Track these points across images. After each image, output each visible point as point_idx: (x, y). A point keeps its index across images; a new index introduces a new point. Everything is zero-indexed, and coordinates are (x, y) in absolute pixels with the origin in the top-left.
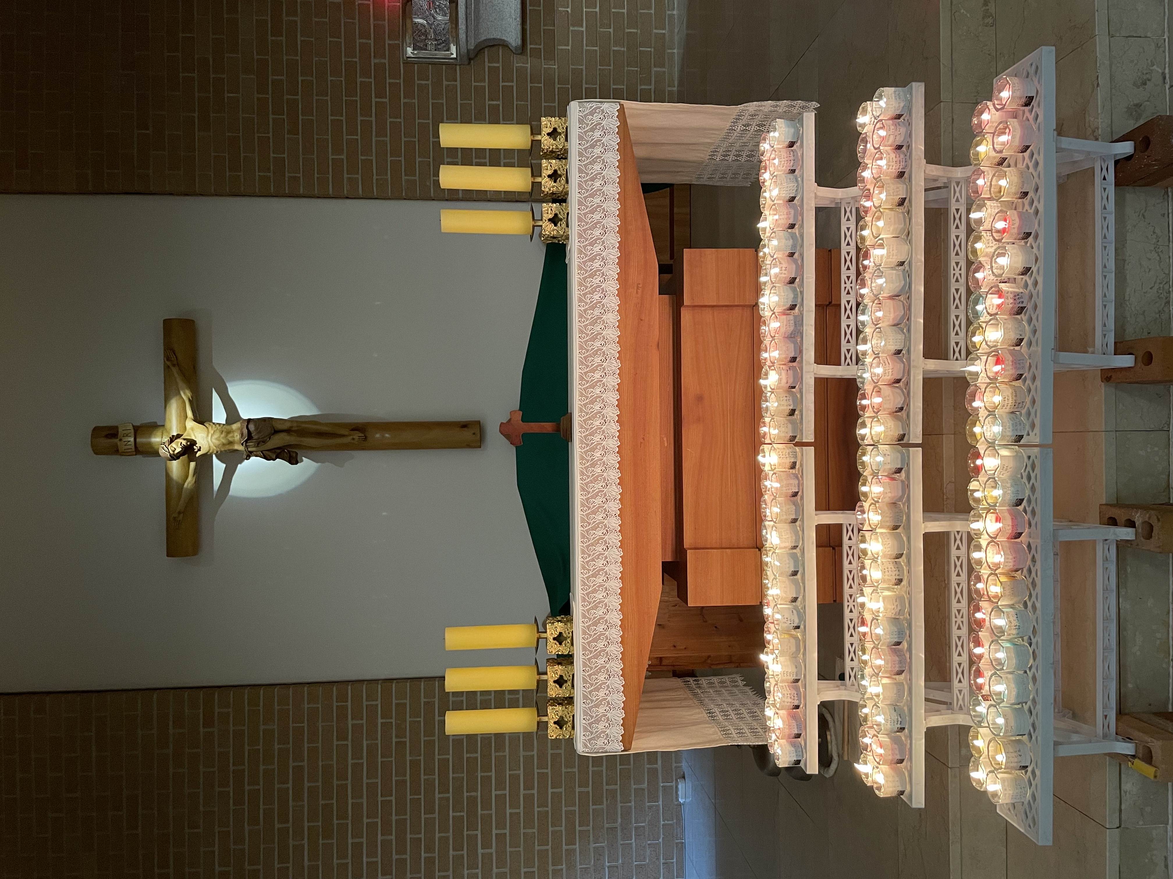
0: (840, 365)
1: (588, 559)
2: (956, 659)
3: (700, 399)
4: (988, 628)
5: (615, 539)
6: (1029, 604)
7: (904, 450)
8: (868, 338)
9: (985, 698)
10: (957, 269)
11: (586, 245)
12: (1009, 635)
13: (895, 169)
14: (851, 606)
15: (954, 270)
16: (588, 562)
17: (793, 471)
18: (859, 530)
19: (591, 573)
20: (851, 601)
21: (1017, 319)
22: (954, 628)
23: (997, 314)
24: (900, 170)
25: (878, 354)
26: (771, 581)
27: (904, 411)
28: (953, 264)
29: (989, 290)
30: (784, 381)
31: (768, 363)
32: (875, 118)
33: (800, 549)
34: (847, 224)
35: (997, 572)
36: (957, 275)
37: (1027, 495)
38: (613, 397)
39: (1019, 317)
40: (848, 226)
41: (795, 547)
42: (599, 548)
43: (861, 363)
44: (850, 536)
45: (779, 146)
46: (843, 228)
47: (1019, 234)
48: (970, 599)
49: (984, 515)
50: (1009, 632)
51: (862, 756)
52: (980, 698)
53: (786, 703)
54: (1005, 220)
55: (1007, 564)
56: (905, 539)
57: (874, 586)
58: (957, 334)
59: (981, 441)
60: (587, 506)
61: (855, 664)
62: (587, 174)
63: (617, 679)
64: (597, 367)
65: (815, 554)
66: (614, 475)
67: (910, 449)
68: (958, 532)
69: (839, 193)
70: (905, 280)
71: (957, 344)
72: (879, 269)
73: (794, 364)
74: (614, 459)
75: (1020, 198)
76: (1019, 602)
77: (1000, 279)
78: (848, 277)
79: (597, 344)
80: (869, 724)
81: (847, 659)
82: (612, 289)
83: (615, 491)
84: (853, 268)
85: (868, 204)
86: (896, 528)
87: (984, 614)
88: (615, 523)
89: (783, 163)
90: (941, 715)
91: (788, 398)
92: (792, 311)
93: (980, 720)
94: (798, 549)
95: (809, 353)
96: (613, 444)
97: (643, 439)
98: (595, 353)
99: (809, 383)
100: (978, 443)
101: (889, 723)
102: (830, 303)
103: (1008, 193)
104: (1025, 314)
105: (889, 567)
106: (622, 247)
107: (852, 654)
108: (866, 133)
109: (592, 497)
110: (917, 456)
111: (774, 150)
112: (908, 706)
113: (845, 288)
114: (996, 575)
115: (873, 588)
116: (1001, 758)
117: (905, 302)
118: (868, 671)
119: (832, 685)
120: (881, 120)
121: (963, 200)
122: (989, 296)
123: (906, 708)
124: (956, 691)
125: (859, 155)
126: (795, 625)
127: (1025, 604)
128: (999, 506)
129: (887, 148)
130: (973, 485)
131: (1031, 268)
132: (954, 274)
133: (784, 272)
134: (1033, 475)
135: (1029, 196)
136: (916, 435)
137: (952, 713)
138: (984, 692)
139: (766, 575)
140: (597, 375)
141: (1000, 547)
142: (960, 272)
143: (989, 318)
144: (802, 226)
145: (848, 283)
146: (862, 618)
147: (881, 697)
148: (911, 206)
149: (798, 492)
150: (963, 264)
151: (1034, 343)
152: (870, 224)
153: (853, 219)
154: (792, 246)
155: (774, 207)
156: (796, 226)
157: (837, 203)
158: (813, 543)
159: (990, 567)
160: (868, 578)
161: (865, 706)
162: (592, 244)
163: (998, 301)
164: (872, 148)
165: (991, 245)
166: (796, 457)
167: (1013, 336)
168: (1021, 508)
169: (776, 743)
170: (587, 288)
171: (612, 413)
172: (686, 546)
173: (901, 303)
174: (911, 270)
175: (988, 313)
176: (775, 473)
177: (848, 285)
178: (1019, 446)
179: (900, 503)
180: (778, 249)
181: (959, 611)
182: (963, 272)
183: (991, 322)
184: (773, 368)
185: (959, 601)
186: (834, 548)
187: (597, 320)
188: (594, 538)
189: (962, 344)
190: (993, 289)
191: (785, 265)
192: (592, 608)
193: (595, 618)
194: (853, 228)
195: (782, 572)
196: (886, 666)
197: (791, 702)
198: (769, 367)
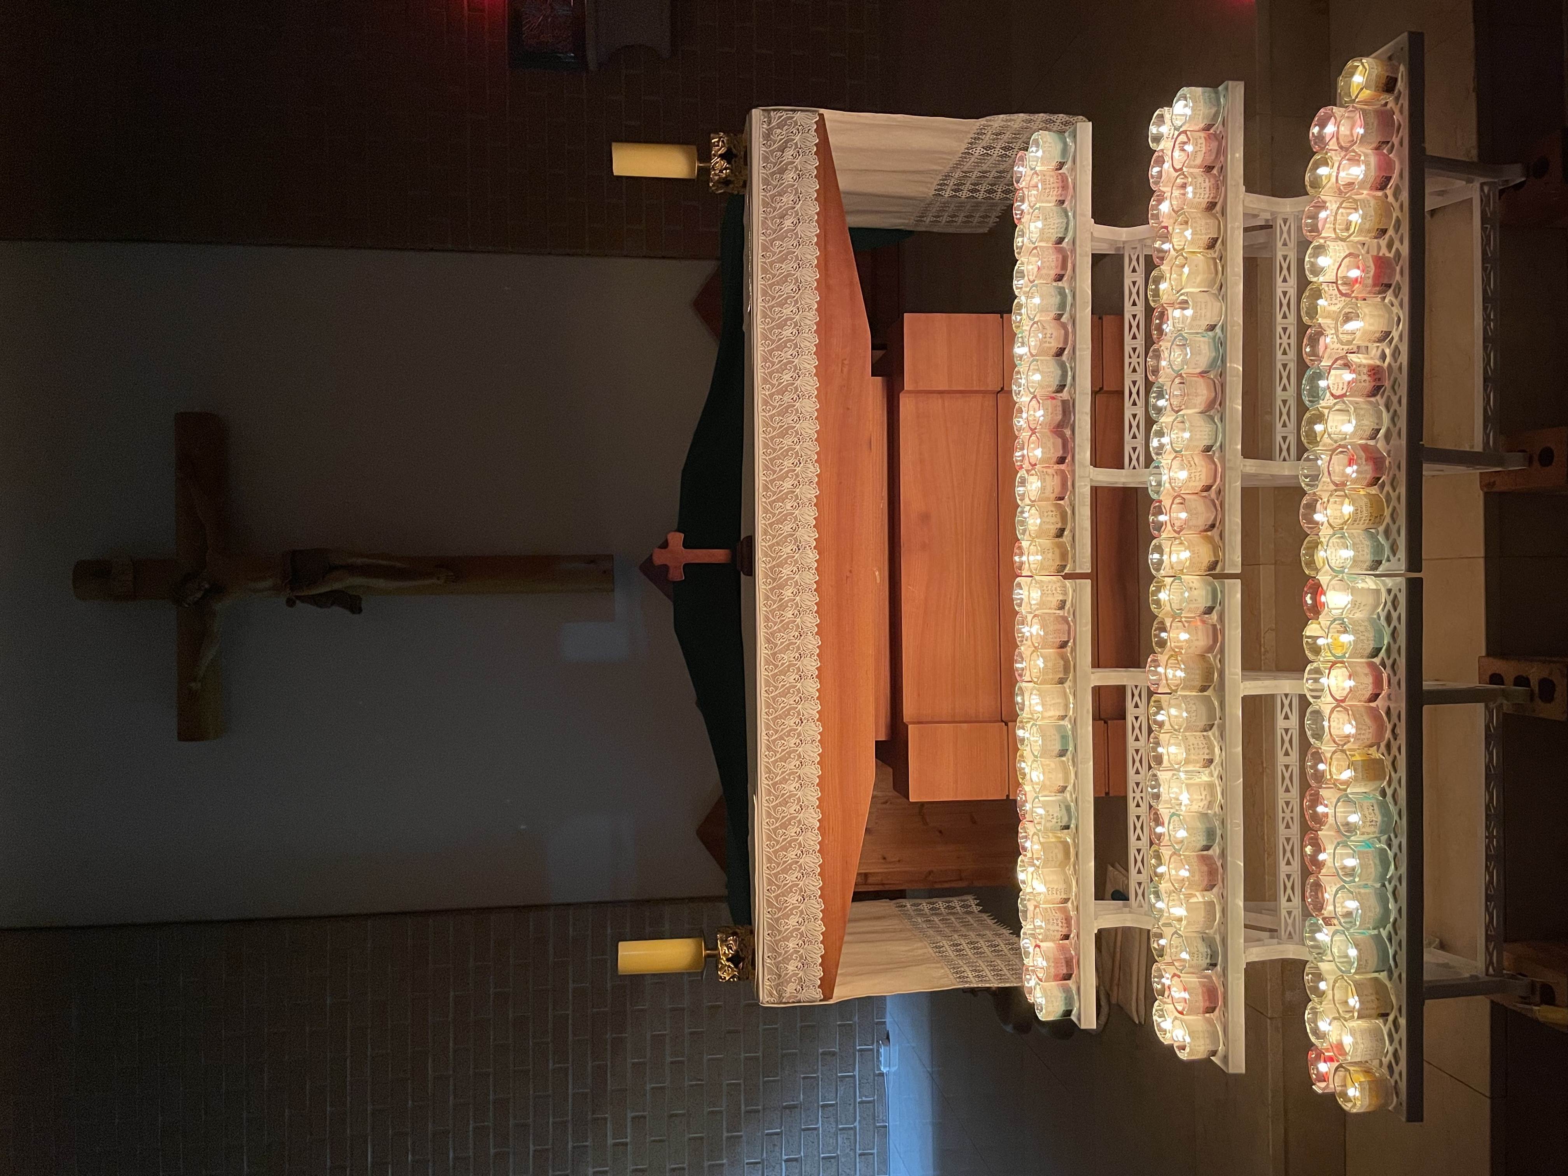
0: (1123, 468)
1: (774, 738)
2: (1283, 869)
3: (925, 518)
4: (1331, 825)
5: (813, 709)
6: (1389, 792)
7: (1216, 583)
8: (1165, 430)
9: (1328, 922)
10: (1285, 338)
11: (773, 306)
12: (1363, 834)
13: (1204, 198)
14: (1138, 798)
15: (1280, 338)
16: (774, 741)
17: (1061, 612)
18: (1150, 694)
19: (778, 756)
20: (1138, 791)
21: (1370, 403)
22: (1282, 827)
23: (1344, 395)
24: (1210, 200)
25: (1181, 451)
26: (1029, 764)
27: (1216, 529)
28: (1279, 330)
29: (1333, 364)
30: (1049, 490)
31: (1026, 465)
32: (1175, 129)
33: (1070, 721)
34: (1132, 278)
35: (1345, 747)
36: (1285, 345)
37: (1386, 642)
38: (810, 514)
39: (1372, 399)
40: (1134, 280)
41: (1063, 718)
42: (791, 722)
43: (1153, 465)
44: (1136, 703)
45: (1044, 168)
46: (1127, 282)
47: (1374, 285)
48: (1304, 786)
49: (1327, 671)
50: (1363, 830)
51: (1156, 1003)
52: (1321, 922)
53: (1051, 932)
54: (1358, 268)
55: (1358, 737)
56: (1216, 703)
57: (1175, 770)
58: (1284, 425)
59: (1323, 570)
60: (773, 664)
61: (1143, 877)
62: (775, 209)
63: (814, 902)
64: (787, 472)
65: (1090, 728)
66: (811, 621)
67: (1226, 580)
68: (1286, 695)
69: (1123, 234)
70: (1217, 350)
71: (1284, 438)
72: (1181, 335)
73: (1062, 467)
74: (810, 600)
75: (1376, 238)
76: (1375, 790)
77: (1346, 347)
78: (1134, 350)
79: (787, 441)
80: (1167, 958)
81: (1133, 871)
82: (808, 366)
83: (813, 643)
84: (1141, 336)
85: (1166, 247)
86: (1203, 689)
87: (1326, 806)
88: (812, 687)
89: (1048, 190)
90: (1264, 945)
91: (1054, 513)
92: (1061, 395)
93: (1320, 950)
94: (1067, 719)
95: (1084, 452)
96: (810, 578)
97: (851, 572)
98: (785, 454)
99: (1084, 492)
100: (1319, 574)
101: (1195, 959)
102: (1101, 389)
103: (1361, 231)
104: (1382, 396)
105: (1196, 743)
106: (822, 309)
107: (1139, 864)
108: (1162, 150)
109: (780, 652)
110: (1235, 592)
111: (1036, 173)
112: (1220, 933)
113: (1130, 363)
114: (1343, 751)
115: (1171, 773)
116: (1354, 1002)
117: (1216, 382)
118: (1164, 886)
119: (1111, 907)
120: (1185, 132)
121: (1292, 244)
122: (1333, 372)
123: (1218, 938)
124: (1284, 913)
125: (1151, 181)
126: (1063, 824)
127: (1383, 793)
128: (1348, 658)
129: (1192, 170)
130: (1311, 630)
131: (1390, 332)
132: (1281, 344)
133: (1048, 340)
134: (1395, 615)
135: (1387, 236)
136: (1234, 561)
137: (1279, 943)
138: (1325, 913)
139: (1022, 756)
140: (787, 485)
141: (1350, 712)
142: (1289, 341)
143: (1333, 401)
144: (1073, 278)
145: (1134, 356)
146: (1156, 814)
147: (1184, 923)
148: (1226, 250)
149: (1068, 642)
150: (1292, 330)
151: (1395, 435)
152: (1168, 275)
153: (1141, 269)
154: (1060, 304)
155: (1035, 251)
156: (1065, 278)
157: (1118, 249)
158: (1088, 713)
159: (1334, 742)
160: (1165, 758)
161: (1160, 936)
162: (781, 305)
163: (1348, 376)
164: (1172, 169)
165: (1334, 301)
166: (1065, 593)
167: (1369, 423)
168: (1377, 660)
169: (1038, 987)
170: (773, 364)
171: (809, 536)
172: (906, 719)
173: (1211, 382)
174: (1225, 337)
175: (1332, 395)
176: (1035, 616)
177: (1134, 361)
178: (1376, 576)
179: (1210, 655)
180: (1042, 309)
181: (1287, 803)
182: (1293, 341)
183: (1337, 407)
184: (1033, 472)
185: (1287, 790)
186: (1105, 722)
187: (787, 408)
188: (783, 708)
189: (1292, 439)
190: (1339, 362)
191: (1049, 332)
192: (780, 804)
193: (783, 818)
194: (1141, 282)
195: (1044, 752)
196: (1192, 879)
197: (1058, 931)
198: (1028, 471)
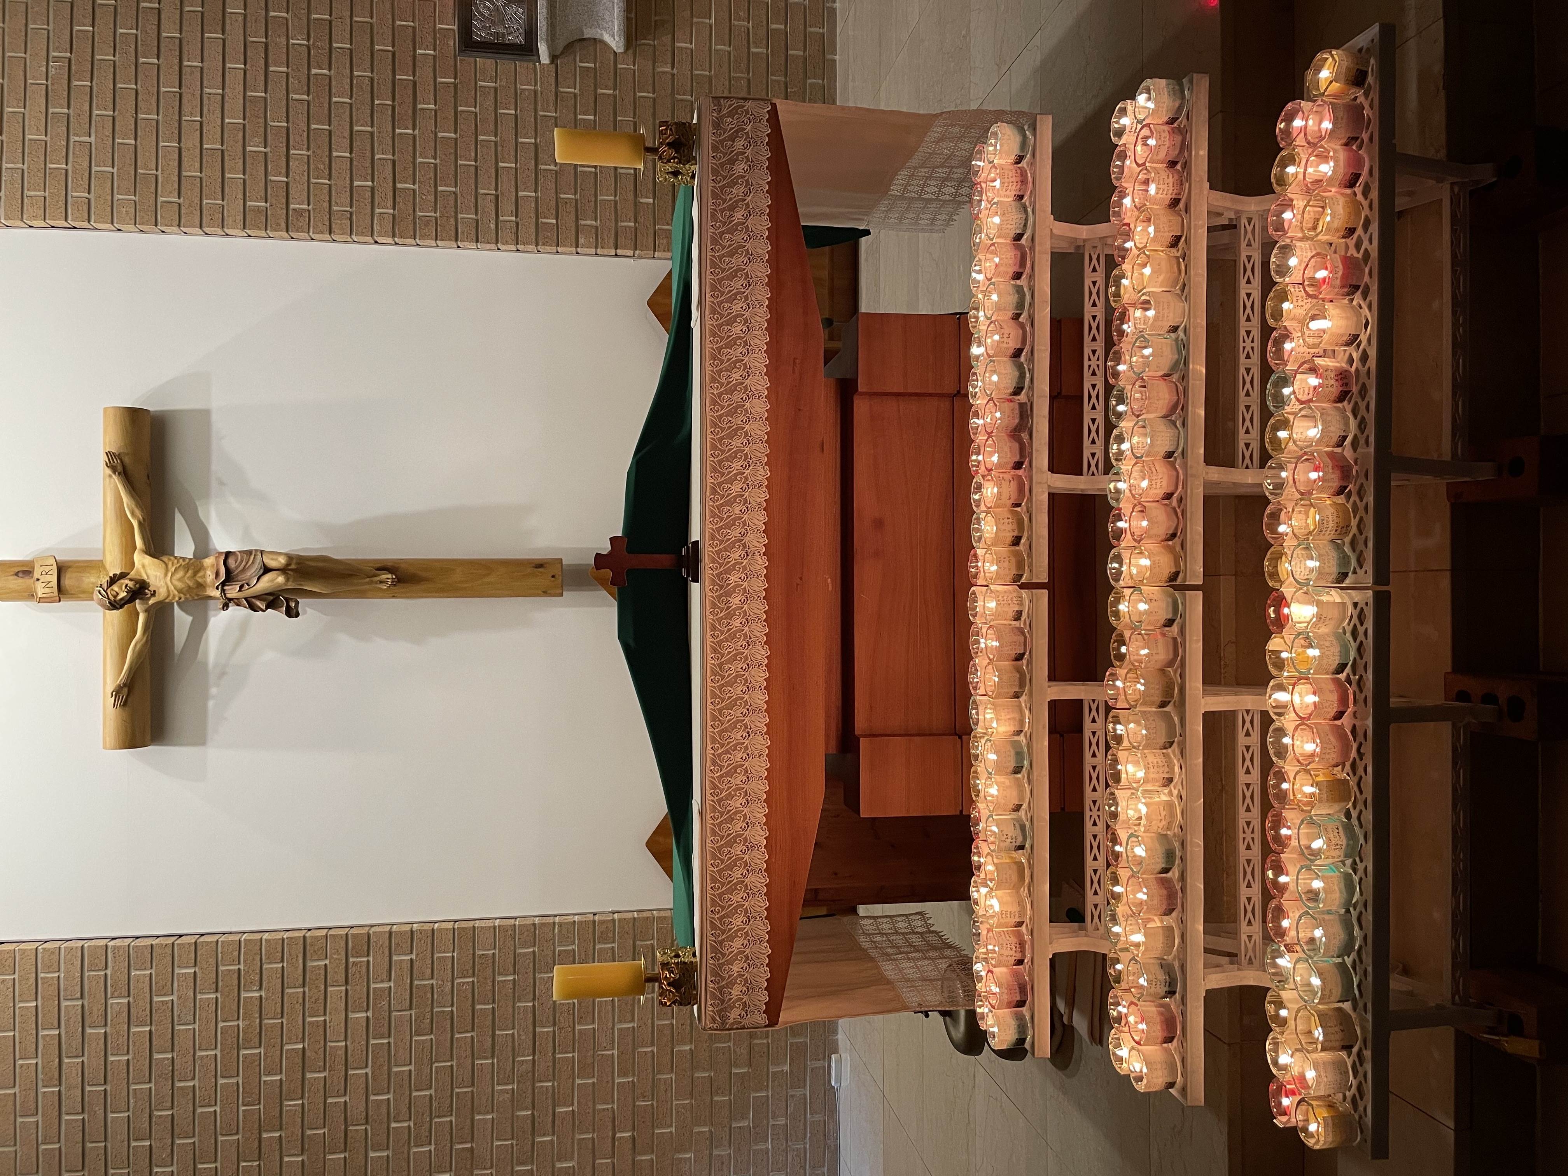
0: (1082, 474)
1: (719, 751)
2: (1244, 892)
3: (879, 524)
4: (1294, 847)
5: (761, 721)
6: (1354, 814)
7: (1177, 594)
8: (1126, 436)
9: (1290, 949)
10: (1248, 341)
11: (722, 302)
12: (1327, 858)
13: (1167, 196)
14: (1095, 817)
15: (1244, 341)
16: (720, 755)
17: (1017, 623)
18: (1108, 709)
19: (724, 771)
20: (1095, 809)
21: (1337, 408)
22: (1242, 847)
23: (1311, 401)
24: (1173, 197)
25: (1142, 457)
26: (983, 781)
27: (1177, 538)
28: (1243, 333)
29: (1299, 367)
30: (1005, 496)
31: (982, 470)
32: (1138, 122)
33: (1026, 736)
34: (1092, 278)
35: (1309, 767)
36: (1248, 349)
37: (1352, 659)
38: (759, 519)
39: (1339, 405)
40: (1094, 280)
41: (1019, 733)
42: (738, 735)
43: (1113, 471)
44: (1094, 717)
45: (1002, 162)
46: (1088, 283)
47: (1343, 287)
48: (1266, 806)
49: (1291, 687)
50: (1328, 854)
51: (1113, 1031)
52: (1283, 948)
53: (1005, 957)
54: (1326, 269)
55: (1323, 756)
56: (1176, 719)
57: (1134, 788)
58: (1247, 432)
59: (1287, 583)
60: (720, 675)
61: (1099, 899)
62: (724, 201)
63: (760, 923)
64: (736, 475)
65: (1046, 743)
66: (760, 630)
67: (1187, 592)
68: (1248, 711)
69: (1083, 232)
70: (1179, 353)
71: (1247, 445)
72: (1143, 336)
73: (1020, 472)
74: (759, 608)
75: (1343, 237)
76: (1340, 811)
77: (1312, 351)
78: (1094, 352)
79: (737, 443)
80: (1124, 985)
81: (1089, 893)
82: (758, 365)
83: (761, 653)
84: (1101, 338)
85: (1128, 245)
86: (1163, 705)
87: (1289, 828)
88: (760, 698)
89: (1006, 184)
90: (1224, 972)
91: (1010, 520)
92: (1018, 397)
93: (1282, 978)
94: (1022, 734)
95: (1041, 456)
96: (759, 585)
97: (801, 579)
98: (733, 456)
99: (1041, 499)
100: (1283, 586)
101: (1153, 986)
102: (1059, 393)
103: (1328, 229)
104: (1349, 402)
105: (1155, 761)
106: (773, 305)
107: (1096, 885)
108: (1125, 144)
109: (729, 662)
110: (1196, 603)
111: (994, 166)
112: (1179, 959)
113: (1090, 366)
114: (1308, 772)
115: (1130, 792)
116: (1319, 1033)
117: (1179, 384)
118: (1121, 910)
119: (1066, 930)
120: (1148, 125)
121: (1256, 245)
122: (1298, 376)
123: (1176, 965)
124: (1244, 937)
125: (1113, 176)
126: (1018, 844)
127: (1348, 815)
128: (1313, 674)
129: (1154, 165)
130: (1274, 644)
131: (1358, 335)
132: (1244, 348)
133: (1006, 340)
134: (1361, 630)
135: (1355, 236)
136: (1195, 572)
137: (1239, 969)
138: (1288, 939)
140: (736, 488)
141: (1315, 730)
142: (1252, 345)
143: (1298, 407)
144: (1031, 277)
145: (1094, 359)
146: (1113, 834)
147: (1142, 948)
148: (1189, 249)
149: (1024, 654)
150: (1256, 333)
151: (1362, 441)
152: (1130, 274)
153: (1101, 269)
154: (1018, 303)
155: (993, 248)
156: (1024, 277)
157: (1078, 247)
158: (1044, 728)
159: (1298, 761)
160: (1123, 776)
161: (1118, 961)
162: (730, 300)
163: (1314, 381)
164: (1134, 165)
165: (1300, 303)
166: (1021, 603)
167: (1336, 431)
168: (1342, 676)
169: (990, 1015)
170: (722, 362)
171: (757, 541)
172: (857, 732)
173: (1173, 385)
174: (1188, 340)
175: (1298, 400)
176: (990, 627)
177: (1094, 363)
178: (1342, 588)
179: (1169, 669)
180: (998, 307)
181: (1248, 823)
182: (1257, 344)
183: (1303, 413)
184: (989, 477)
185: (1248, 810)
186: (1062, 736)
187: (736, 408)
188: (729, 721)
189: (1255, 446)
190: (1305, 366)
191: (1006, 331)
192: (726, 821)
193: (729, 835)
194: (1101, 283)
195: (999, 768)
196: (1150, 903)
197: (1011, 956)
198: (983, 476)
